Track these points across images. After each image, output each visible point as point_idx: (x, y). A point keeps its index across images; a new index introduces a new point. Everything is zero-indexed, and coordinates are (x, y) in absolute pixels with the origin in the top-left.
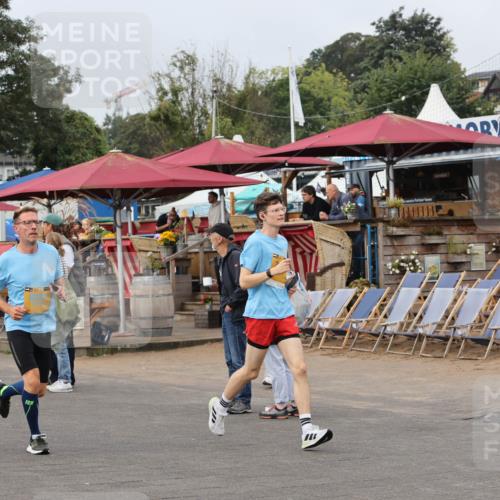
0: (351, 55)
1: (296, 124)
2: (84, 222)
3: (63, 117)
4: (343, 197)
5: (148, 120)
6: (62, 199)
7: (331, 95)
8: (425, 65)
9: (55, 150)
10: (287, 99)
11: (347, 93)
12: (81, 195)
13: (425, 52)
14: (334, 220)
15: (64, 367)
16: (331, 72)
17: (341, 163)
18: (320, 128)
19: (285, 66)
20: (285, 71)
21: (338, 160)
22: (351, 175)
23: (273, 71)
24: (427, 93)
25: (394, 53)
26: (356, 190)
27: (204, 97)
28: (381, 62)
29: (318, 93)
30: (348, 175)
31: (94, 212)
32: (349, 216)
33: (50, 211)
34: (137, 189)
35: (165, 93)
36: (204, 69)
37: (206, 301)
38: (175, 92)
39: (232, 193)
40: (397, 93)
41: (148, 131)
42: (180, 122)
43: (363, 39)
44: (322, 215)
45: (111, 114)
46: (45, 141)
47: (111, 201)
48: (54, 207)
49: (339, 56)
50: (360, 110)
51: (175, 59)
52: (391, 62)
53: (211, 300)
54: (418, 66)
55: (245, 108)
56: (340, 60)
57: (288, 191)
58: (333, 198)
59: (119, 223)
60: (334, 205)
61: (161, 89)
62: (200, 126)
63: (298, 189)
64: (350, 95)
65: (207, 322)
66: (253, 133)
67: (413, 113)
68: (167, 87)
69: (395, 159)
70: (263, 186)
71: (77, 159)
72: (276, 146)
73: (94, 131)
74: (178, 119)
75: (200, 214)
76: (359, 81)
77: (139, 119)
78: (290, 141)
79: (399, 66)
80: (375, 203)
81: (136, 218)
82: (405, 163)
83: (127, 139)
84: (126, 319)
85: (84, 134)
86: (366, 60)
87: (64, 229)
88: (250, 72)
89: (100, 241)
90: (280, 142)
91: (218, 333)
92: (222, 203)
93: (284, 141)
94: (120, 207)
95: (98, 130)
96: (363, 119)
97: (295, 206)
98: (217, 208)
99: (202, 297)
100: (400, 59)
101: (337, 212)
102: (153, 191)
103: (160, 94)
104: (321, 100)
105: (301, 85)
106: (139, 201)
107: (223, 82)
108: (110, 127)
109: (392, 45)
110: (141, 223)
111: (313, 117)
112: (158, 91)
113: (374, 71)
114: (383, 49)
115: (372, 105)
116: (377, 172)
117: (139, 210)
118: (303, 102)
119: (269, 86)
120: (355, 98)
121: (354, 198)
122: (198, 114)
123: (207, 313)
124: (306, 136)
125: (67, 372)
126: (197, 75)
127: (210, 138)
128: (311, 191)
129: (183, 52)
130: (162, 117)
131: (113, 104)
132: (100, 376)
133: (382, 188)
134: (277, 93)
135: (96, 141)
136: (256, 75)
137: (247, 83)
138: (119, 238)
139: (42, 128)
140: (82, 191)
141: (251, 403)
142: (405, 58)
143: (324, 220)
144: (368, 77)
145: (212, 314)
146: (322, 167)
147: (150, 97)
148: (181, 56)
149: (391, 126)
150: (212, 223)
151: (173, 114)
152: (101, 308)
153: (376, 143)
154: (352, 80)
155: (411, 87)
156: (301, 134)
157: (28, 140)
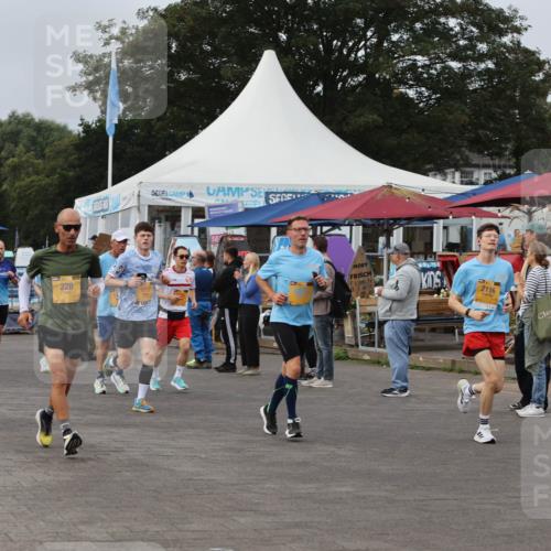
15: (539, 389)
125: (541, 396)
139: (525, 128)
157: (508, 140)
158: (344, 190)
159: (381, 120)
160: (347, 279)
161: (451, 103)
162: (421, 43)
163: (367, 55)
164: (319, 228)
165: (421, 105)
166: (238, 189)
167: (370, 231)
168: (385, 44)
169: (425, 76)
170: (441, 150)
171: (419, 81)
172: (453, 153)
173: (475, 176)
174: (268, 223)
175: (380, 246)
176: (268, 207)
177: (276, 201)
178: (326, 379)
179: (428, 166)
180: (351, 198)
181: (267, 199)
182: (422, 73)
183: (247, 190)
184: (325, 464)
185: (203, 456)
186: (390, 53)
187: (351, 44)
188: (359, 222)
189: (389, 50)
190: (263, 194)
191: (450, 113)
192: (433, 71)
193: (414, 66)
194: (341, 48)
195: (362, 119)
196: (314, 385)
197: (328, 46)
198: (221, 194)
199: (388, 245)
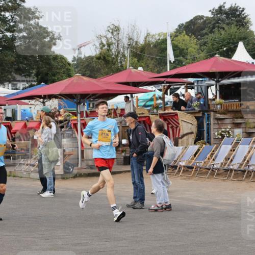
0: (199, 27)
1: (170, 62)
2: (61, 111)
3: (51, 57)
4: (193, 99)
5: (95, 59)
6: (50, 99)
7: (188, 47)
8: (236, 32)
9: (47, 74)
10: (166, 49)
11: (196, 46)
12: (60, 97)
13: (237, 26)
14: (188, 110)
15: (50, 184)
16: (188, 35)
17: (193, 82)
18: (182, 64)
19: (165, 32)
20: (165, 35)
21: (191, 80)
22: (198, 88)
23: (159, 35)
24: (237, 46)
25: (220, 26)
26: (200, 95)
27: (124, 48)
28: (213, 30)
29: (181, 46)
30: (196, 88)
31: (67, 106)
32: (196, 108)
33: (44, 105)
34: (88, 94)
35: (104, 46)
36: (124, 33)
37: (123, 151)
38: (109, 45)
39: (137, 97)
40: (221, 46)
41: (94, 65)
42: (111, 60)
43: (205, 18)
44: (183, 108)
45: (76, 56)
46: (42, 70)
47: (75, 100)
48: (46, 103)
49: (193, 27)
50: (202, 54)
51: (109, 28)
52: (219, 30)
53: (125, 151)
54: (233, 32)
55: (144, 53)
56: (193, 30)
57: (166, 96)
58: (188, 99)
59: (79, 112)
60: (189, 103)
61: (102, 43)
62: (121, 62)
63: (170, 95)
64: (197, 47)
65: (123, 162)
66: (148, 66)
67: (230, 57)
68: (105, 43)
69: (220, 80)
70: (153, 93)
71: (58, 78)
72: (160, 73)
73: (67, 65)
74: (110, 59)
75: (120, 107)
76: (202, 40)
77: (90, 58)
78: (167, 70)
79: (223, 32)
80: (209, 102)
81: (87, 109)
82: (225, 82)
83: (84, 69)
84: (82, 160)
85: (62, 66)
86: (206, 29)
87: (51, 114)
88: (147, 35)
89: (69, 120)
90: (162, 71)
91: (128, 168)
92: (132, 102)
93: (163, 70)
94: (80, 103)
95: (69, 64)
96: (204, 59)
97: (169, 103)
98: (129, 104)
99: (121, 149)
100: (224, 29)
101: (190, 106)
102: (97, 95)
103: (101, 46)
104: (183, 49)
105: (173, 42)
106: (90, 100)
107: (133, 40)
108: (75, 62)
109: (220, 22)
110: (90, 112)
111: (178, 58)
112: (100, 44)
113: (210, 35)
114: (215, 23)
115: (209, 52)
116: (211, 86)
117: (89, 105)
118: (174, 50)
119: (157, 42)
120: (200, 49)
121: (199, 99)
122: (120, 56)
123: (123, 158)
124: (175, 68)
125: (52, 187)
126: (120, 36)
127: (126, 69)
128: (177, 96)
129: (113, 24)
130: (102, 58)
131: (77, 51)
132: (68, 189)
133: (213, 94)
134: (161, 46)
135: (68, 70)
136: (150, 37)
137: (145, 41)
138: (79, 119)
139: (41, 63)
140: (60, 95)
141: (145, 204)
142: (226, 28)
143: (183, 110)
144: (207, 38)
145: (125, 158)
146: (183, 83)
147: (96, 47)
148: (112, 27)
149: (218, 63)
150: (127, 112)
151: (108, 56)
152: (69, 155)
153: (210, 71)
154: (199, 39)
155: (229, 43)
156: (172, 67)
157: (33, 69)
161: (7, 52)
170: (2, 74)
172: (8, 75)
173: (18, 85)
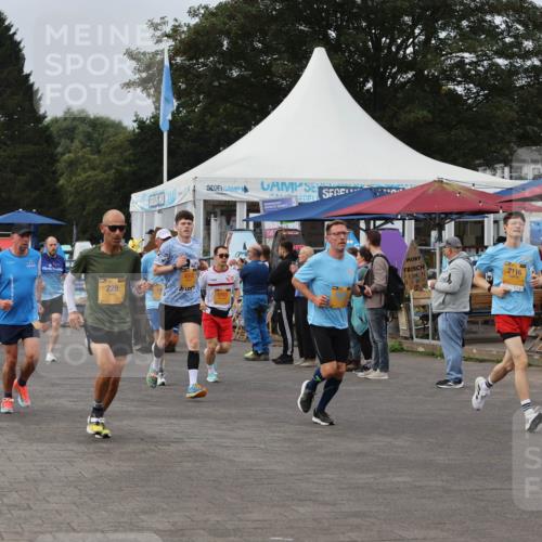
158: (395, 184)
159: (430, 116)
160: (400, 273)
161: (500, 99)
162: (468, 40)
163: (415, 52)
164: (372, 222)
165: (470, 101)
166: (292, 184)
167: (422, 225)
168: (433, 42)
169: (473, 72)
170: (489, 145)
171: (467, 78)
172: (501, 148)
173: (524, 170)
174: (322, 217)
175: (433, 240)
176: (322, 202)
177: (329, 195)
178: (381, 371)
179: (478, 162)
180: (403, 193)
181: (320, 194)
182: (470, 70)
183: (301, 185)
184: (382, 454)
185: (262, 446)
186: (438, 50)
187: (399, 41)
188: (411, 217)
189: (437, 48)
190: (317, 189)
191: (498, 109)
192: (480, 68)
193: (461, 63)
194: (390, 45)
195: (413, 114)
196: (370, 376)
197: (377, 43)
198: (275, 189)
199: (440, 238)
